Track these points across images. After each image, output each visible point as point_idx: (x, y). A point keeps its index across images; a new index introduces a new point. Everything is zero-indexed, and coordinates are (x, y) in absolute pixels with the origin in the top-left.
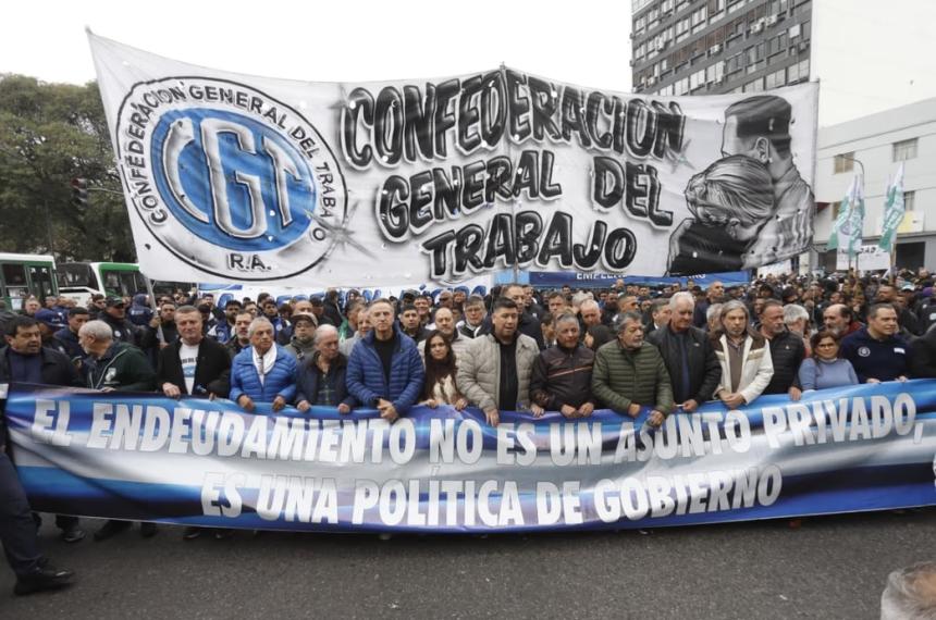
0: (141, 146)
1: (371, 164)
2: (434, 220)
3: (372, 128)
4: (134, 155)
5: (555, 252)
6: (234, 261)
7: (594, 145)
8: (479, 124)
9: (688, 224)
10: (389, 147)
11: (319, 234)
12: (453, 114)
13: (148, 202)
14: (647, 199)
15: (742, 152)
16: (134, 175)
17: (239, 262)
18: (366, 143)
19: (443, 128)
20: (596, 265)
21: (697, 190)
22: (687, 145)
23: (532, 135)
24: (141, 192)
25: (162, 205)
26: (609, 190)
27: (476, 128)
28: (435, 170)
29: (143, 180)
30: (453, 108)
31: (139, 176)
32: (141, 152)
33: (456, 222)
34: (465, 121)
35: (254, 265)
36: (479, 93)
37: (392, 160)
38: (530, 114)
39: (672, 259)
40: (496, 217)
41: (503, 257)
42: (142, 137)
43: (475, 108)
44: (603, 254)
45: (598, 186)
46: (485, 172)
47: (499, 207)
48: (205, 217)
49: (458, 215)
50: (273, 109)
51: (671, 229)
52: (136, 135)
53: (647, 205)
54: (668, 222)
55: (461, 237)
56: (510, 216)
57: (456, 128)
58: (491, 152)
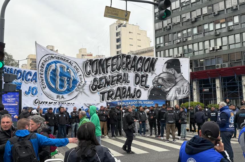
0: (43, 70)
1: (91, 75)
2: (103, 88)
3: (91, 66)
4: (41, 72)
5: (128, 95)
6: (58, 97)
7: (136, 71)
8: (116, 66)
9: (152, 88)
10: (95, 71)
11: (77, 90)
12: (110, 63)
13: (43, 84)
14: (144, 83)
15: (167, 71)
16: (41, 77)
17: (59, 97)
18: (89, 70)
19: (107, 67)
20: (135, 98)
21: (156, 79)
22: (155, 70)
23: (125, 70)
24: (42, 81)
25: (46, 84)
26: (137, 81)
27: (115, 67)
28: (105, 76)
29: (43, 78)
30: (110, 62)
31: (42, 77)
32: (43, 71)
33: (108, 88)
34: (113, 65)
35: (62, 97)
36: (116, 59)
37: (95, 74)
38: (125, 65)
39: (149, 95)
40: (118, 87)
41: (119, 97)
42: (43, 68)
43: (115, 62)
44: (136, 95)
45: (136, 81)
46: (116, 77)
47: (119, 85)
48: (54, 87)
49: (109, 87)
50: (70, 62)
51: (149, 89)
52: (42, 67)
53: (144, 84)
54: (148, 87)
55: (109, 92)
56: (121, 87)
57: (111, 67)
58: (118, 72)
